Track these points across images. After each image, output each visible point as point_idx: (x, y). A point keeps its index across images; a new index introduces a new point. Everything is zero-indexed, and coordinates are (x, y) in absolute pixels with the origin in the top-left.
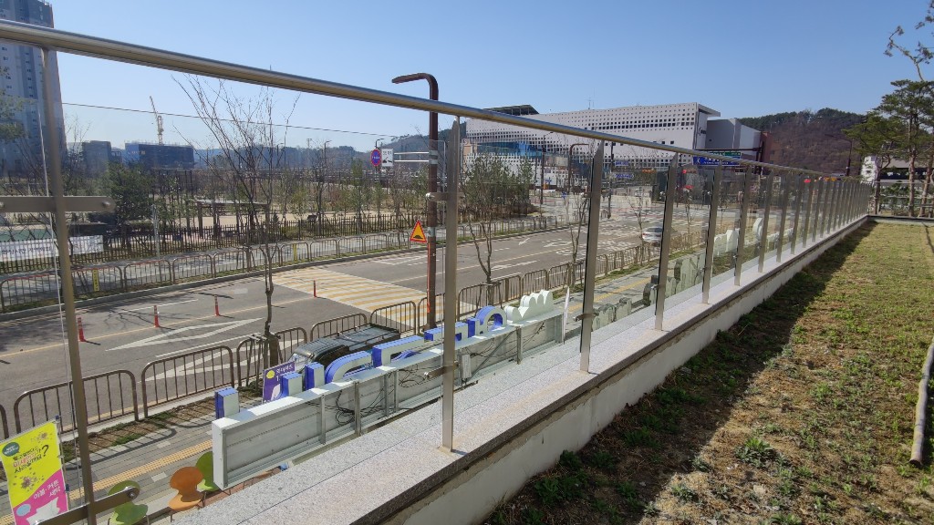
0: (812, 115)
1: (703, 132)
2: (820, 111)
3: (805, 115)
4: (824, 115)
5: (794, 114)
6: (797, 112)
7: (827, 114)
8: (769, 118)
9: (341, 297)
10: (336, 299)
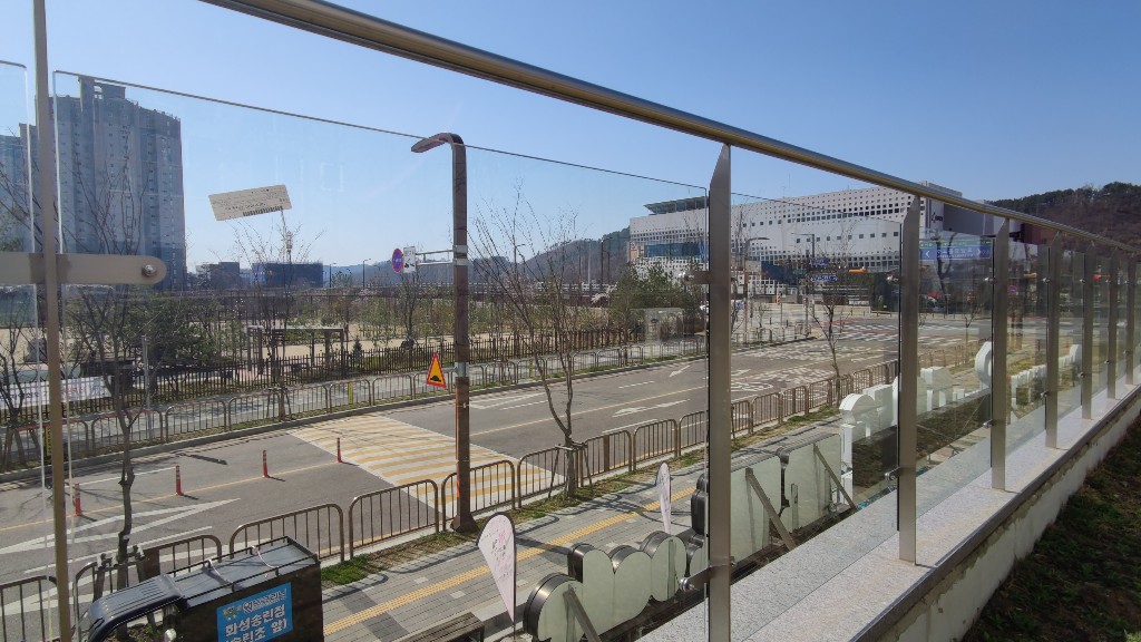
0: (1095, 192)
1: (938, 218)
2: (1107, 187)
3: (1086, 193)
4: (1113, 191)
5: (1069, 192)
6: (1075, 189)
7: (1116, 190)
8: (1035, 198)
9: (370, 463)
10: (364, 466)
